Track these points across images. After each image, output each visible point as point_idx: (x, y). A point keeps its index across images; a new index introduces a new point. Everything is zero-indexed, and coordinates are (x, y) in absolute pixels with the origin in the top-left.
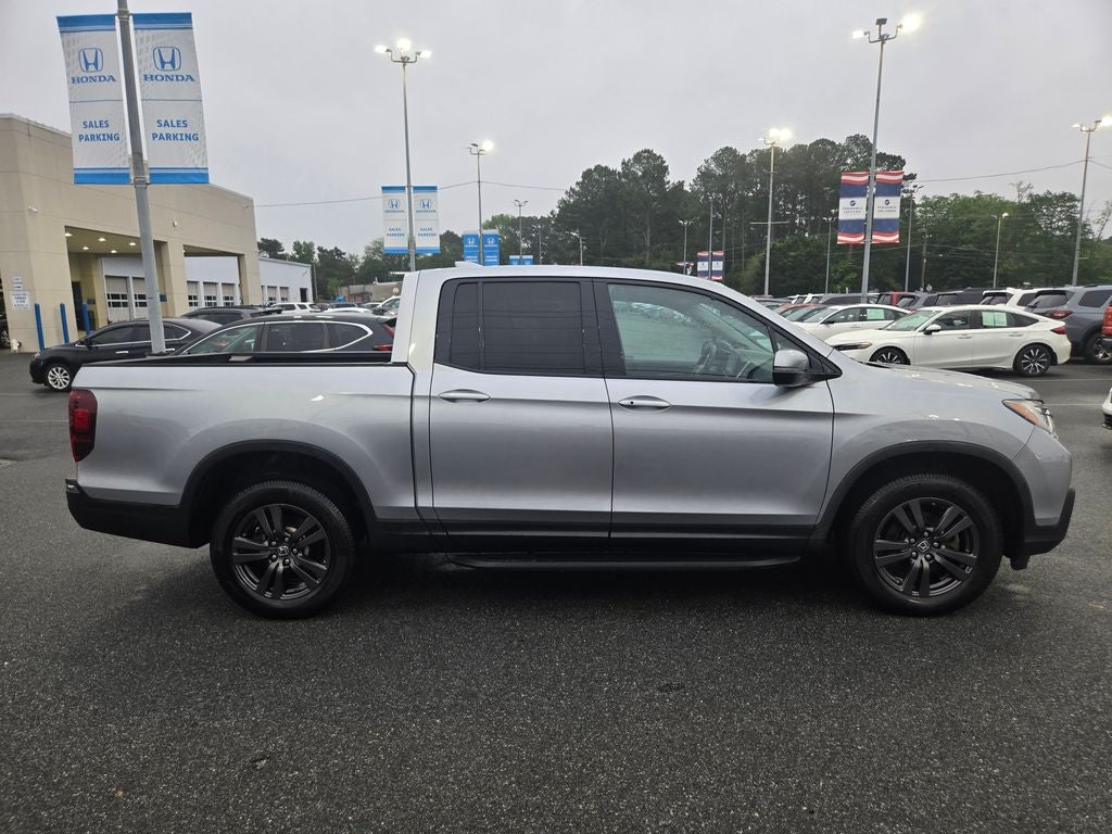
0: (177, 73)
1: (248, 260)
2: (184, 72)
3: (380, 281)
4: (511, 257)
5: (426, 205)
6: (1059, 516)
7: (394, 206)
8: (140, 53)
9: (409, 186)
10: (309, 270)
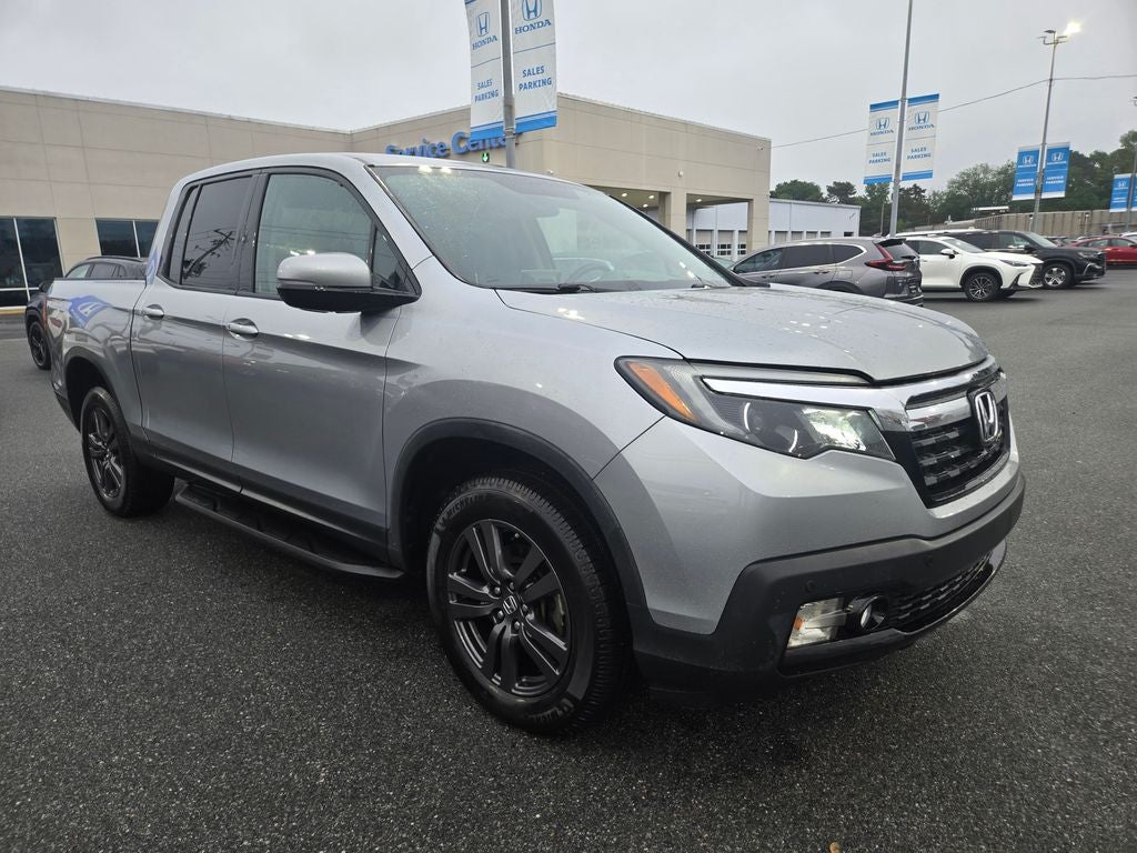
0: (538, 20)
1: (755, 204)
2: (542, 19)
3: (954, 220)
4: (1117, 176)
5: (922, 121)
6: (717, 619)
7: (882, 127)
8: (513, 7)
9: (903, 99)
10: (858, 213)
